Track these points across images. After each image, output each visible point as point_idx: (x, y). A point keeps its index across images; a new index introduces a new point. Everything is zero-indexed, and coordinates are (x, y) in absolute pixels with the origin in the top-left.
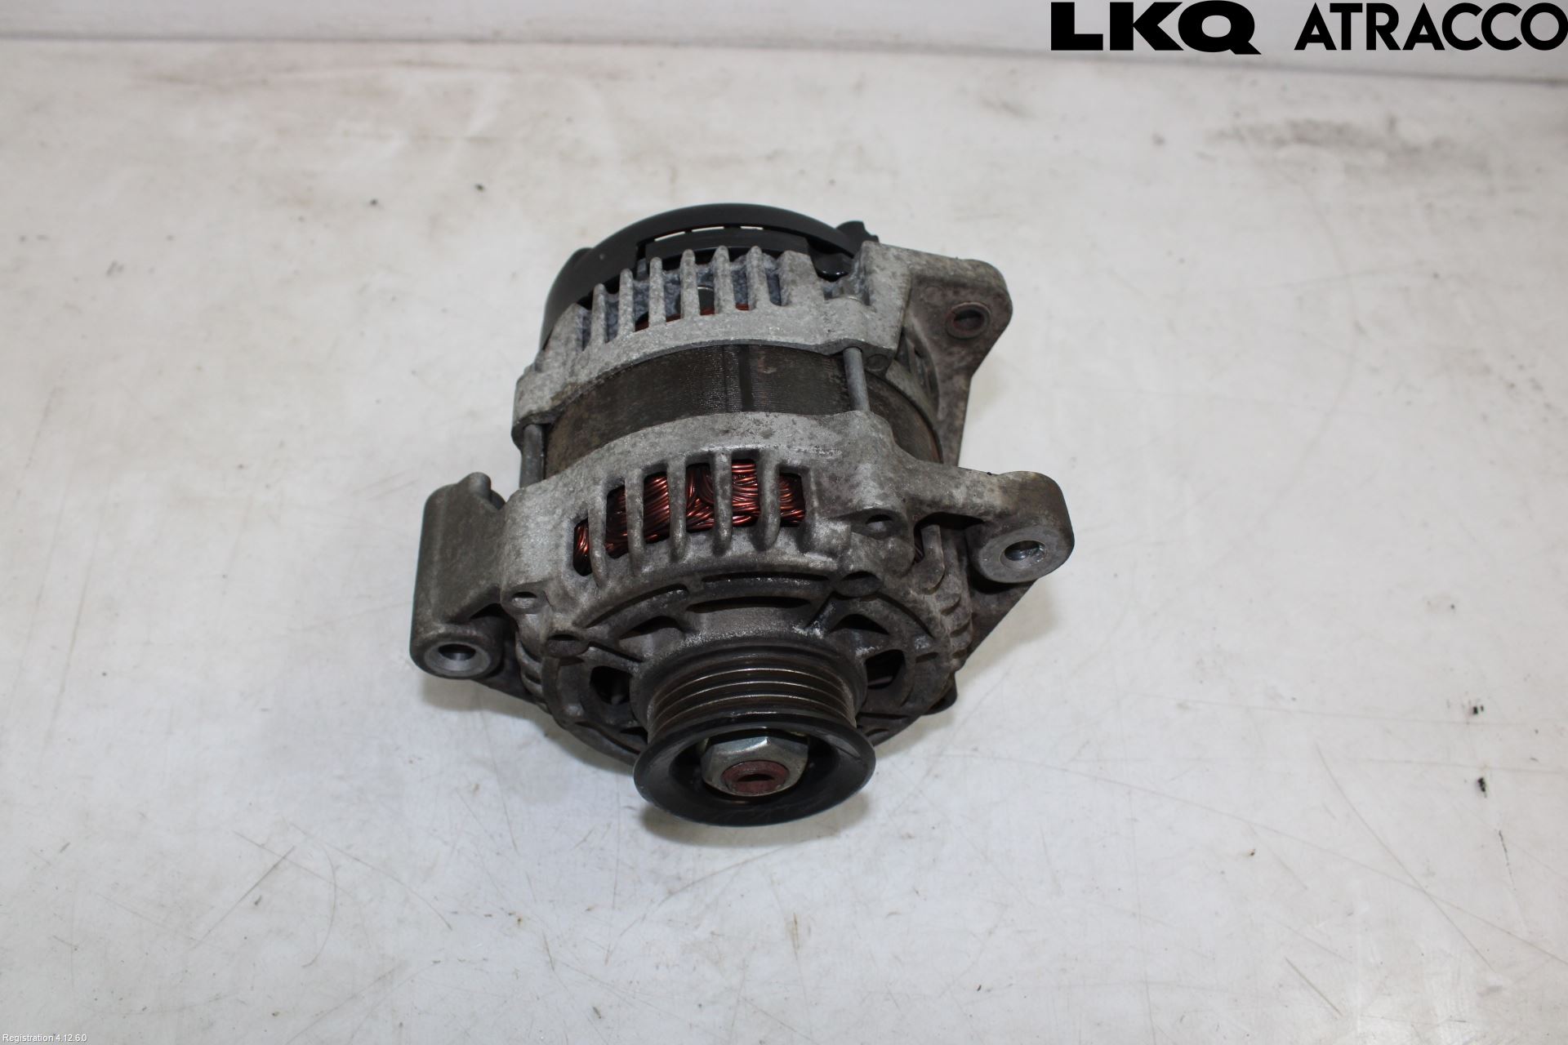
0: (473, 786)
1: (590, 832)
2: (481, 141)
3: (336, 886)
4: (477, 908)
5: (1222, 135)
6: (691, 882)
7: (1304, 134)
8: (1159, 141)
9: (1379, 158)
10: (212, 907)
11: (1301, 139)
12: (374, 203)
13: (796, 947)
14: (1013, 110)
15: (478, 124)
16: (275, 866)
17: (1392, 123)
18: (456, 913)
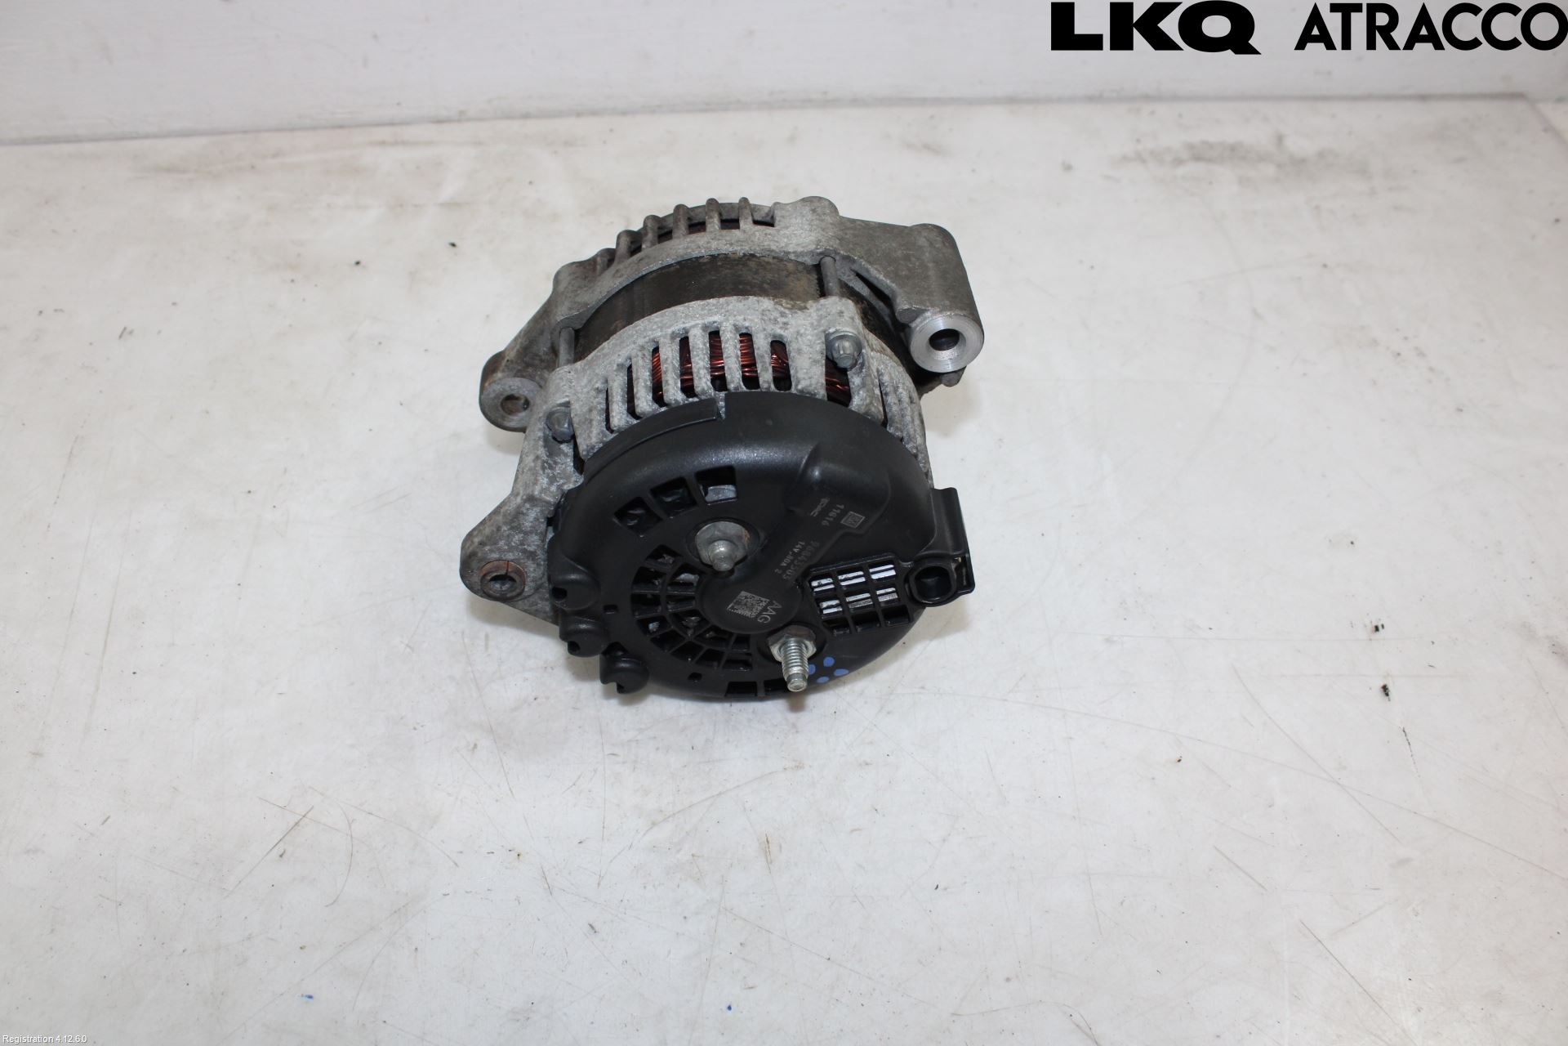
0: (472, 746)
1: (579, 777)
2: (452, 205)
3: (352, 837)
4: (480, 847)
5: (1125, 159)
6: (671, 813)
7: (1200, 154)
8: (1068, 168)
9: (1269, 170)
10: (242, 861)
11: (1197, 158)
12: (358, 263)
13: (770, 862)
14: (932, 149)
15: (448, 192)
16: (297, 824)
17: (1280, 139)
18: (461, 852)
